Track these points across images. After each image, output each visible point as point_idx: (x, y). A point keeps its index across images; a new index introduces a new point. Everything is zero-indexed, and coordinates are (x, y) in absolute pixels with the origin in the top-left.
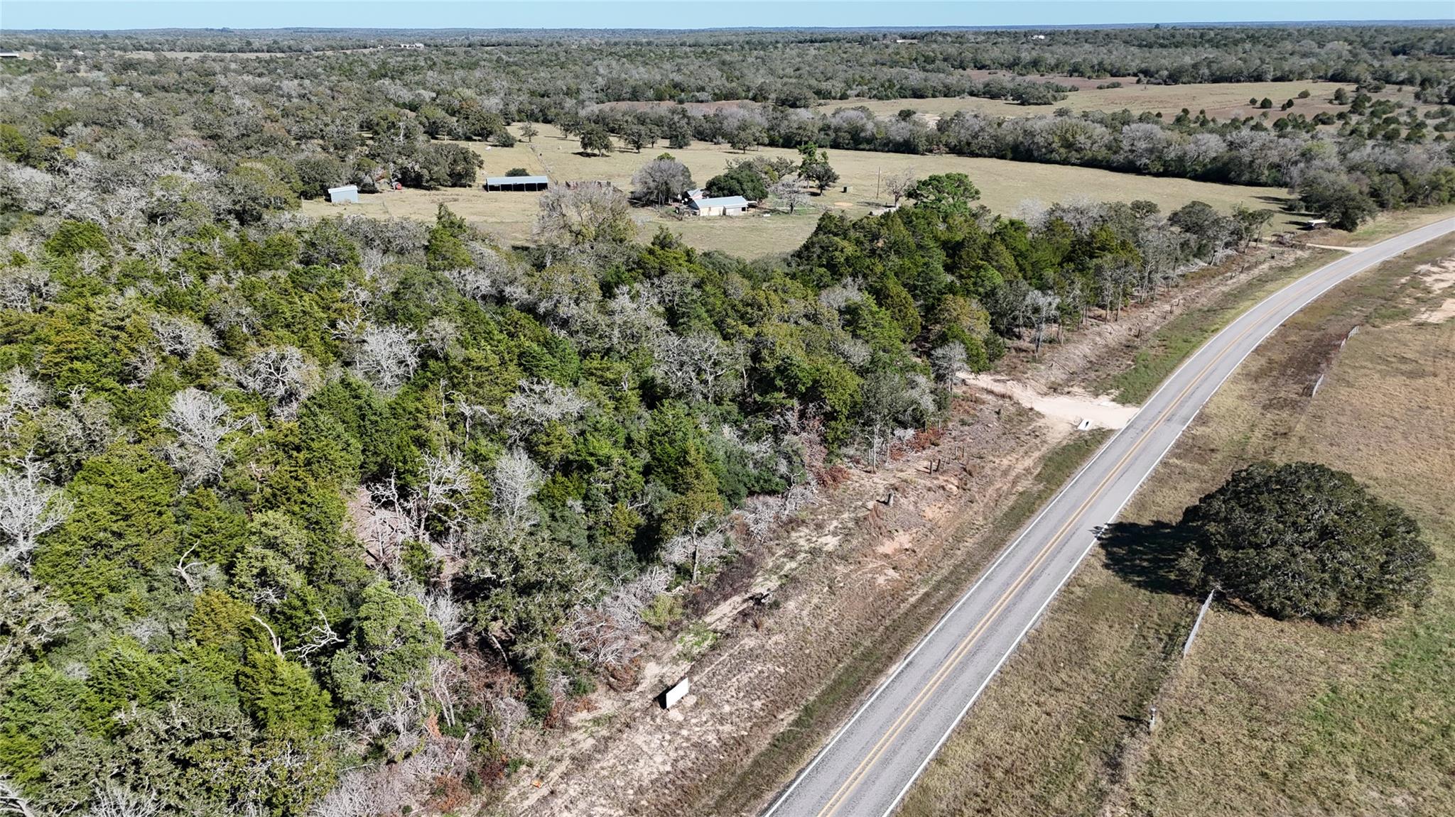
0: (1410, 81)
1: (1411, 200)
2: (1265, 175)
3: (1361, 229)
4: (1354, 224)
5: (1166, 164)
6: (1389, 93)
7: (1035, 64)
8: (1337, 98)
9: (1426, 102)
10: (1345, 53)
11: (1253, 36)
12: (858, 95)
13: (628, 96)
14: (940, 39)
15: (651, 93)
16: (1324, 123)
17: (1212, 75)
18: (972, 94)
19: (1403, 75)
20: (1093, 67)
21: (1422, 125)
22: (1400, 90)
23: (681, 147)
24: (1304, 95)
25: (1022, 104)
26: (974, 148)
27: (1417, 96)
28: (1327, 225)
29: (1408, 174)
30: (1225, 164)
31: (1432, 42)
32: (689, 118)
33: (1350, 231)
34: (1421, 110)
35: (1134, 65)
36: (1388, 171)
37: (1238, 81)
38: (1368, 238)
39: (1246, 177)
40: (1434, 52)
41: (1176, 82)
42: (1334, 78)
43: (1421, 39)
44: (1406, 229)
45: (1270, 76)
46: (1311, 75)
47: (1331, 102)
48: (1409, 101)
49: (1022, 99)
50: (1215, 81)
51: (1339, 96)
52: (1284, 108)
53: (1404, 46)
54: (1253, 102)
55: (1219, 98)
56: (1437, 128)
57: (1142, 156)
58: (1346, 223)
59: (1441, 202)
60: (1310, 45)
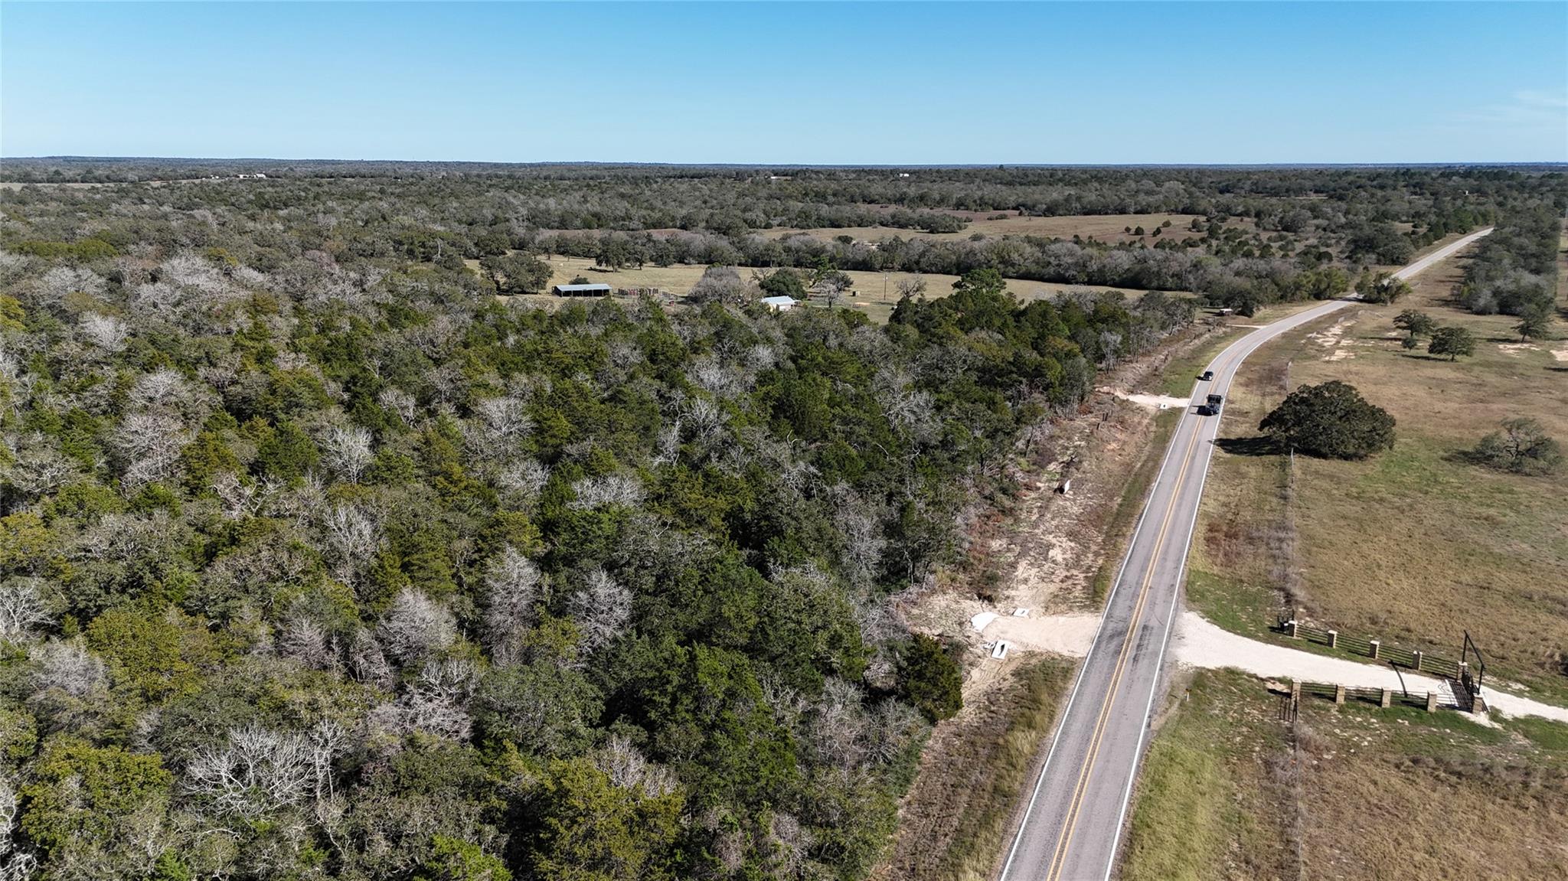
0: (1246, 213)
1: (1282, 297)
2: (1170, 281)
3: (1257, 315)
4: (1252, 312)
5: (1090, 276)
6: (1232, 222)
7: (922, 199)
8: (1194, 227)
9: (1265, 229)
10: (1181, 191)
11: (1096, 176)
12: (779, 225)
13: (556, 224)
14: (814, 176)
15: (578, 222)
16: (1191, 246)
17: (1084, 208)
18: (882, 224)
19: (1240, 209)
20: (975, 201)
21: (1268, 246)
22: (1242, 220)
23: (666, 266)
24: (1167, 224)
25: (932, 232)
26: (923, 265)
27: (1257, 225)
28: (1233, 313)
29: (1278, 278)
30: (1138, 273)
31: (1249, 182)
32: (654, 242)
33: (1249, 316)
34: (1264, 236)
35: (1012, 200)
36: (1261, 277)
37: (1106, 214)
38: (1263, 321)
39: (1155, 284)
40: (1252, 191)
41: (1053, 214)
42: (1185, 211)
43: (1239, 180)
44: (1286, 316)
45: (1132, 210)
46: (1164, 208)
47: (1190, 230)
48: (1252, 229)
49: (931, 227)
50: (1086, 214)
51: (1195, 225)
52: (1154, 235)
53: (1227, 186)
54: (1128, 230)
55: (1100, 227)
56: (1281, 248)
57: (1069, 268)
58: (1246, 311)
59: (1303, 299)
60: (1148, 184)
